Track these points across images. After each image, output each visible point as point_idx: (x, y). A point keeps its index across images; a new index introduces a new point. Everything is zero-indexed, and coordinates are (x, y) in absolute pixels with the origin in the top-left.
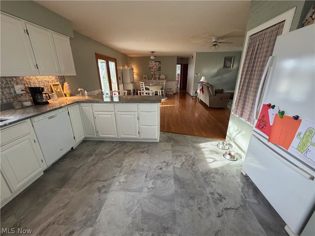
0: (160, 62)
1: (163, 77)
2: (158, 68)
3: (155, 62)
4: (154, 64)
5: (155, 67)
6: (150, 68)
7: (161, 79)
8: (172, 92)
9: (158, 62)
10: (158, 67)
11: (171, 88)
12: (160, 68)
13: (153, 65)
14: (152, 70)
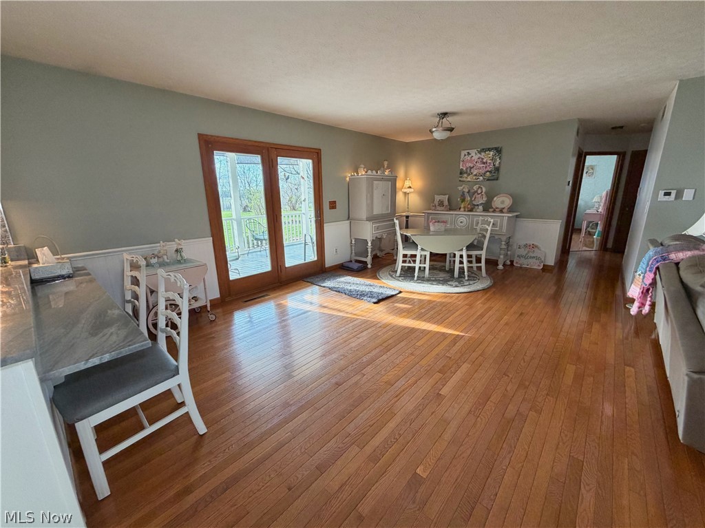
0: (498, 151)
1: (503, 202)
2: (490, 172)
3: (480, 152)
4: (475, 157)
5: (480, 168)
6: (461, 173)
7: (494, 211)
8: (537, 258)
9: (489, 150)
10: (491, 168)
11: (534, 246)
12: (497, 169)
13: (471, 161)
14: (469, 179)
